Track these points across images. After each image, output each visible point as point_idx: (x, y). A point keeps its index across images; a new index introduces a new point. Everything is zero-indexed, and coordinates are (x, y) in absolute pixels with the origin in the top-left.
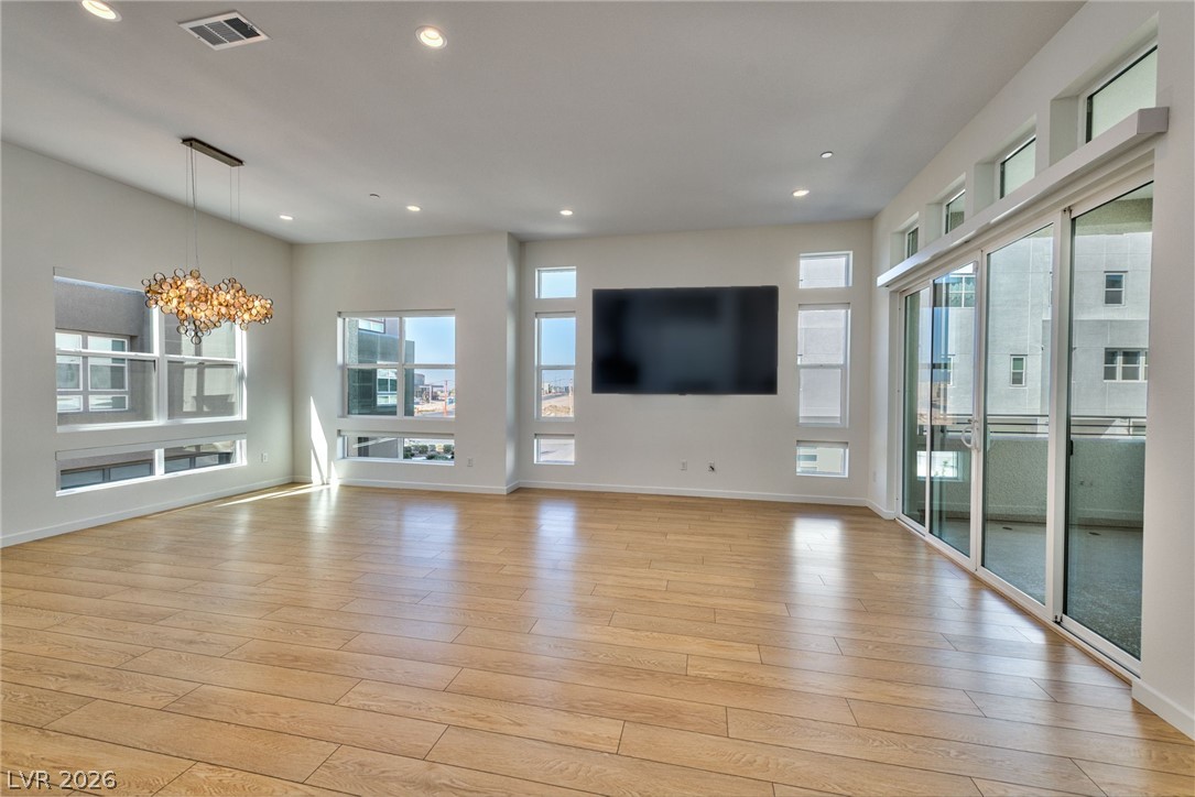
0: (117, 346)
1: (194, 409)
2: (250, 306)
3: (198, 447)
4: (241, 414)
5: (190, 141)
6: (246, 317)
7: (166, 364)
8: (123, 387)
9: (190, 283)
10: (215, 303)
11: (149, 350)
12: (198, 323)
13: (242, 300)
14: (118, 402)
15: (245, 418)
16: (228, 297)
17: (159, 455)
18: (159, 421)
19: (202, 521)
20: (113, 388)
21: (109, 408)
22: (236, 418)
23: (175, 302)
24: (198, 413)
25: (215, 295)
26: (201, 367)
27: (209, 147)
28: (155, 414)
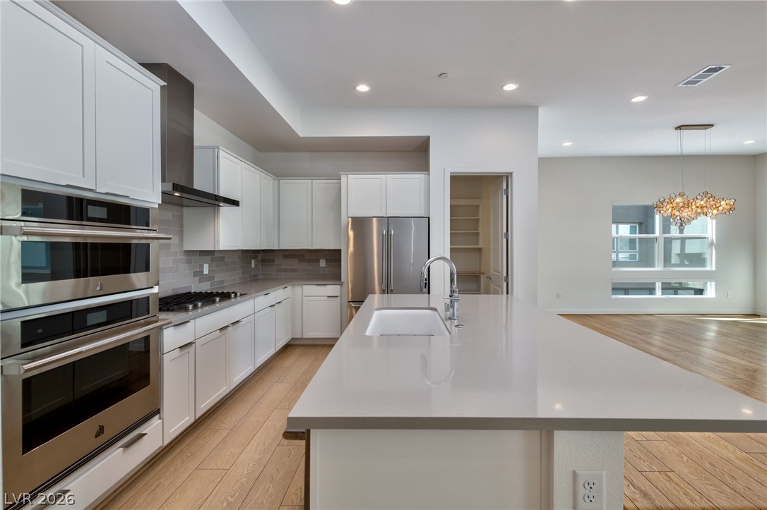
0: (633, 231)
1: (679, 262)
2: (718, 205)
3: (681, 284)
4: (711, 266)
5: (679, 128)
6: (715, 212)
7: (663, 240)
8: (635, 249)
9: (678, 200)
10: (694, 207)
11: (653, 232)
12: (682, 219)
13: (712, 203)
14: (632, 257)
15: (714, 269)
16: (702, 203)
17: (658, 286)
18: (659, 267)
19: (683, 323)
20: (630, 249)
21: (628, 260)
22: (708, 268)
23: (670, 210)
24: (682, 265)
25: (693, 204)
26: (683, 240)
27: (691, 126)
28: (656, 264)
